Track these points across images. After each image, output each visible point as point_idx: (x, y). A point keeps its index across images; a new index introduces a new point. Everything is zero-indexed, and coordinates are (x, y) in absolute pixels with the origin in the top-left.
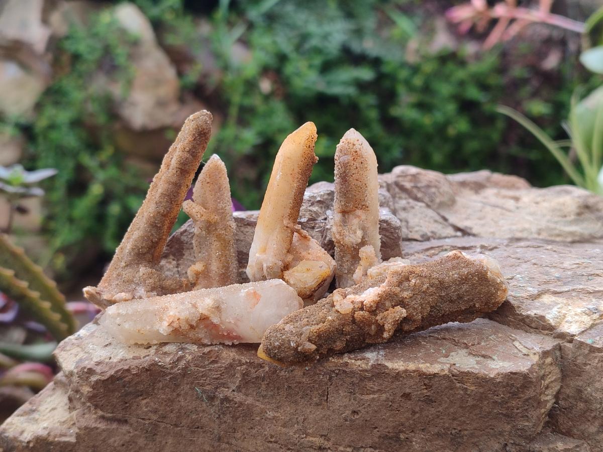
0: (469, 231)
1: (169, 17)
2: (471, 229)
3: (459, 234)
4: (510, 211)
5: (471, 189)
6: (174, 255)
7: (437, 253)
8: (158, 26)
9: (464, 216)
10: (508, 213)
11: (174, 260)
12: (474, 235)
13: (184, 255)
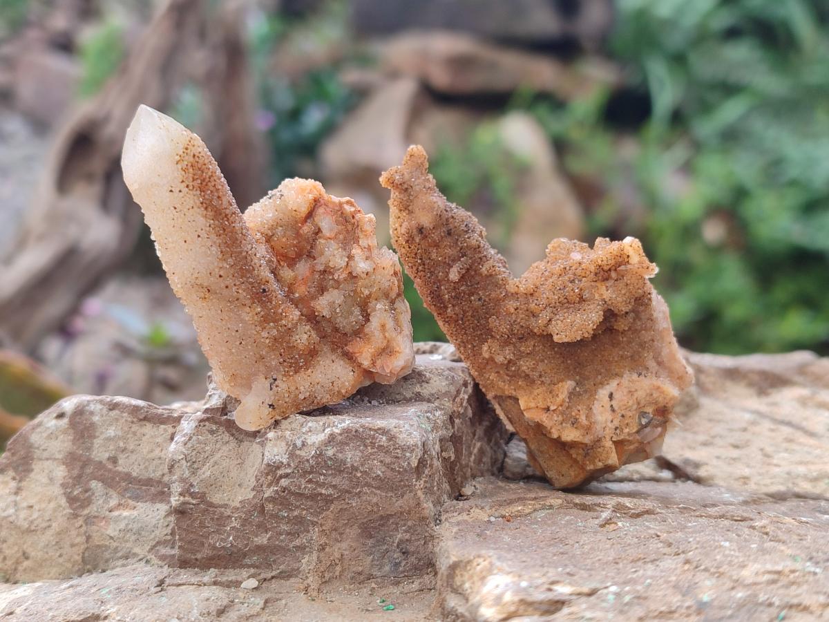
0: (690, 470)
1: (576, 134)
2: (697, 465)
3: (666, 474)
4: (812, 434)
5: (751, 384)
6: (16, 469)
7: (527, 511)
8: (560, 147)
9: (702, 438)
10: (803, 439)
11: (14, 479)
12: (698, 481)
13: (32, 470)
